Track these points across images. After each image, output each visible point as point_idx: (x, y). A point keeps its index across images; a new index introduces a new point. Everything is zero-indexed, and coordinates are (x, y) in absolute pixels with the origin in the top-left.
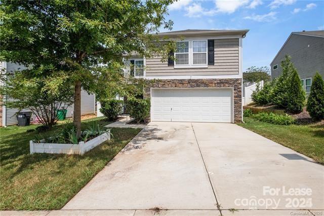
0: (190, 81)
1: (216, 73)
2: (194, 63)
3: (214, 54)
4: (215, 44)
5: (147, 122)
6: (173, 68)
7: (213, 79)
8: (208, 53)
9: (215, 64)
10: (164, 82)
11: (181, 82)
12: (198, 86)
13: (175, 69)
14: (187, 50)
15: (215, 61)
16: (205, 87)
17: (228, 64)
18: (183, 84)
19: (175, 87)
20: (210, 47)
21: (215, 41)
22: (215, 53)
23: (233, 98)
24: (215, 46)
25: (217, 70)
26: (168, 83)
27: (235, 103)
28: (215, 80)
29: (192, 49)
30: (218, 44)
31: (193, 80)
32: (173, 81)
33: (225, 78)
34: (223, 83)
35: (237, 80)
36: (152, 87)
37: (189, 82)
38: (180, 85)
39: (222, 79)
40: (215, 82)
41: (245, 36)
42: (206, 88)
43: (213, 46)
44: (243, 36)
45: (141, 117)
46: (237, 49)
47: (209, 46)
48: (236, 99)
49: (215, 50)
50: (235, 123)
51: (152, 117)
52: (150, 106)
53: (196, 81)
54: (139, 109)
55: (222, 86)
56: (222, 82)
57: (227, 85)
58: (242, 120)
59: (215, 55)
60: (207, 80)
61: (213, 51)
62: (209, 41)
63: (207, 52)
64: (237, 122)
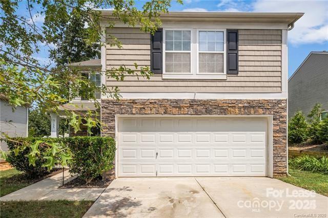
0: (192, 104)
1: (241, 90)
2: (200, 71)
3: (237, 55)
4: (240, 37)
5: (108, 180)
6: (159, 78)
7: (237, 101)
8: (228, 54)
9: (240, 74)
10: (143, 104)
11: (177, 105)
12: (208, 112)
13: (164, 80)
14: (187, 46)
15: (240, 69)
16: (221, 113)
17: (262, 74)
18: (180, 108)
19: (165, 113)
20: (232, 43)
21: (240, 33)
22: (240, 53)
23: (272, 134)
24: (240, 42)
25: (243, 84)
26: (151, 106)
27: (275, 142)
28: (241, 101)
29: (198, 45)
30: (246, 37)
31: (200, 101)
32: (160, 103)
33: (258, 99)
34: (253, 107)
35: (279, 102)
36: (118, 113)
37: (191, 106)
38: (174, 110)
39: (252, 101)
40: (240, 105)
41: (292, 26)
42: (224, 116)
43: (237, 41)
44: (289, 26)
45: (95, 171)
46: (278, 48)
47: (229, 40)
48: (278, 135)
49: (240, 48)
50: (274, 177)
51: (119, 170)
52: (114, 149)
53: (204, 103)
54: (90, 156)
55: (252, 112)
56: (251, 106)
57: (261, 111)
58: (287, 172)
59: (240, 58)
60: (225, 102)
61: (237, 49)
62: (229, 32)
63: (225, 52)
64: (279, 175)
